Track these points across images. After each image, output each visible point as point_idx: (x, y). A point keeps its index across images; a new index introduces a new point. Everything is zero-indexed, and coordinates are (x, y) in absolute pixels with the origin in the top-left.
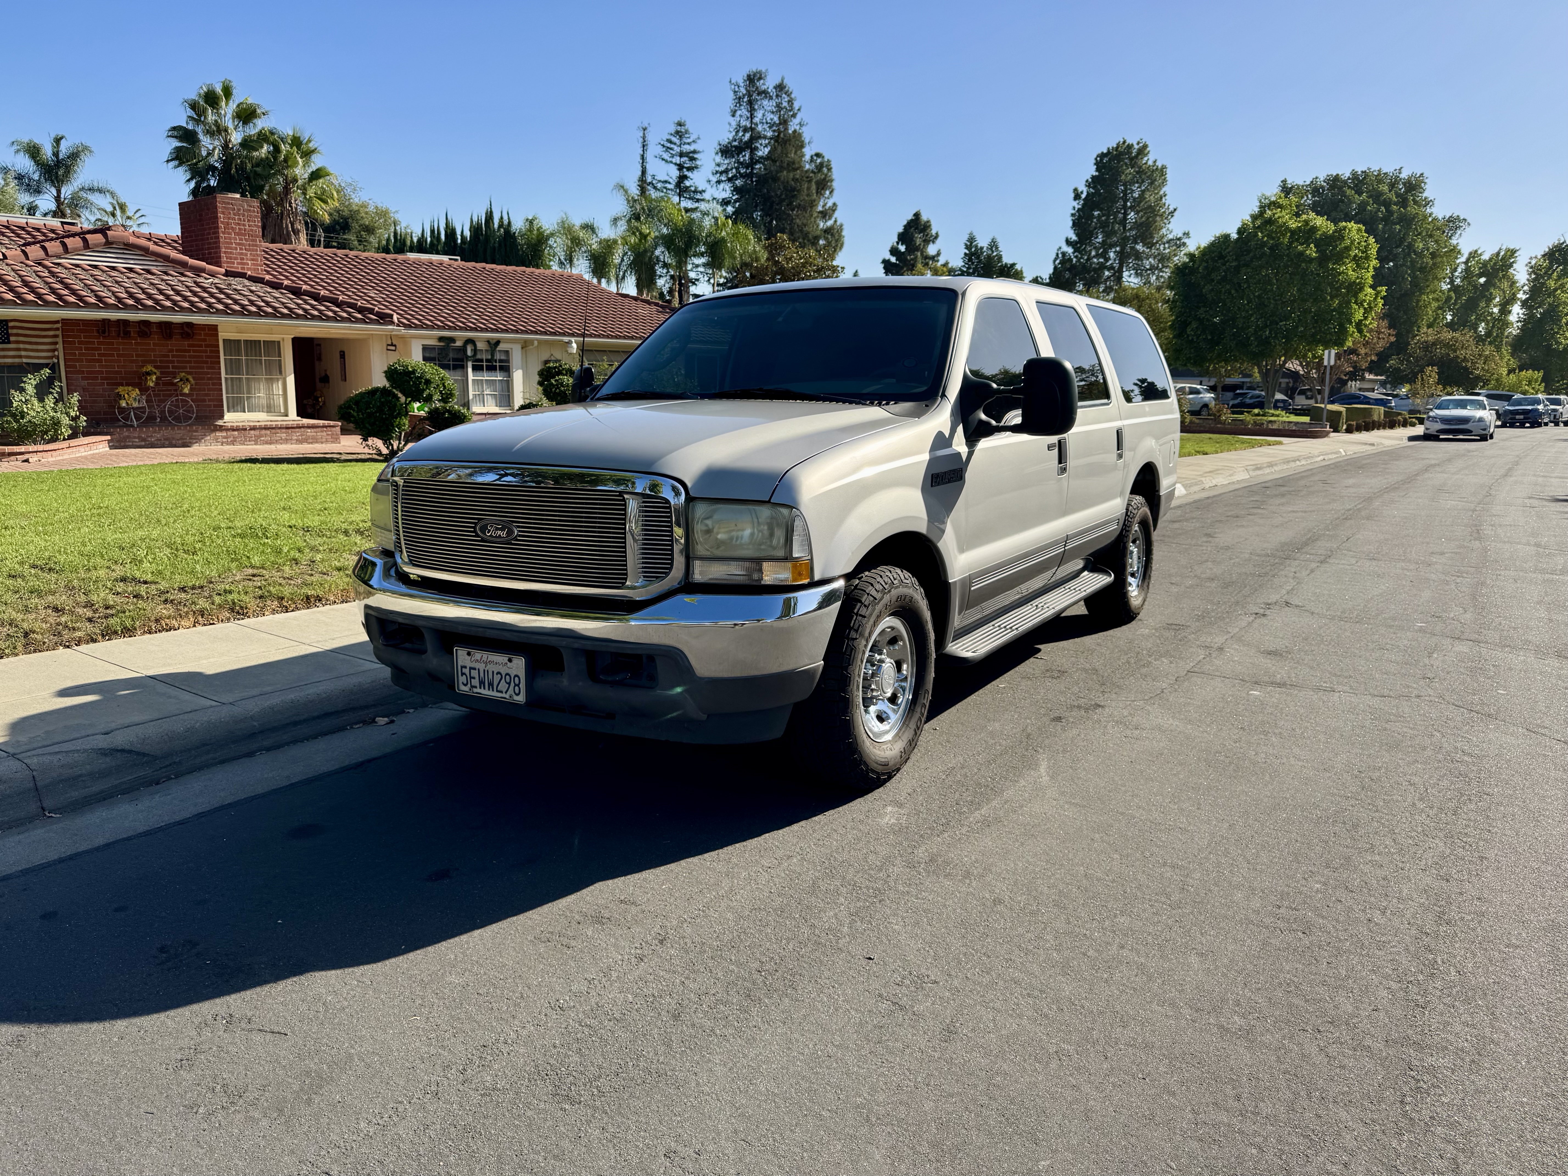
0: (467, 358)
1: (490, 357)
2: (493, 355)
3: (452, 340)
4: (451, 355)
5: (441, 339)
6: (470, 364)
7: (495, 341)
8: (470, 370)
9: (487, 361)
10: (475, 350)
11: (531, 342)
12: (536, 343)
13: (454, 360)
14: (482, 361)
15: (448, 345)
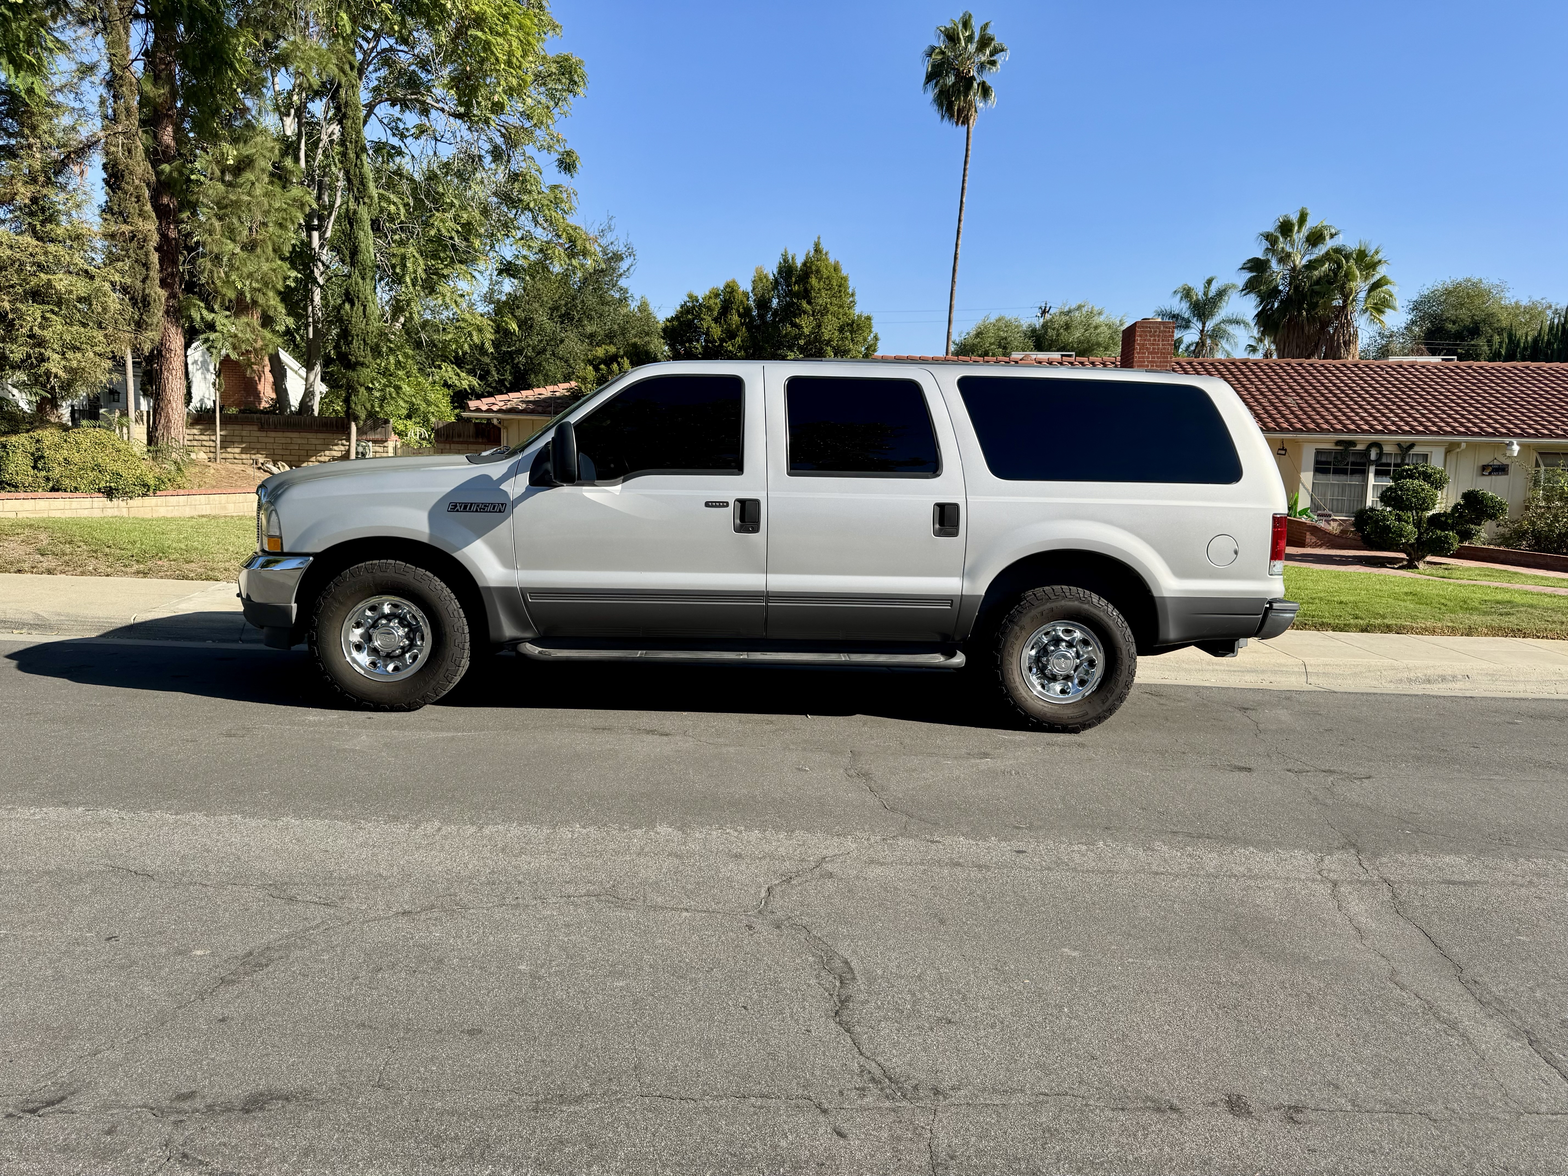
0: (1371, 463)
1: (1399, 461)
2: (1403, 459)
3: (1353, 443)
4: (1351, 459)
5: (1339, 443)
6: (1372, 469)
7: (1408, 444)
8: (1371, 476)
9: (1396, 465)
10: (1380, 454)
11: (1458, 444)
12: (1464, 445)
13: (1353, 464)
14: (1389, 465)
15: (1346, 449)
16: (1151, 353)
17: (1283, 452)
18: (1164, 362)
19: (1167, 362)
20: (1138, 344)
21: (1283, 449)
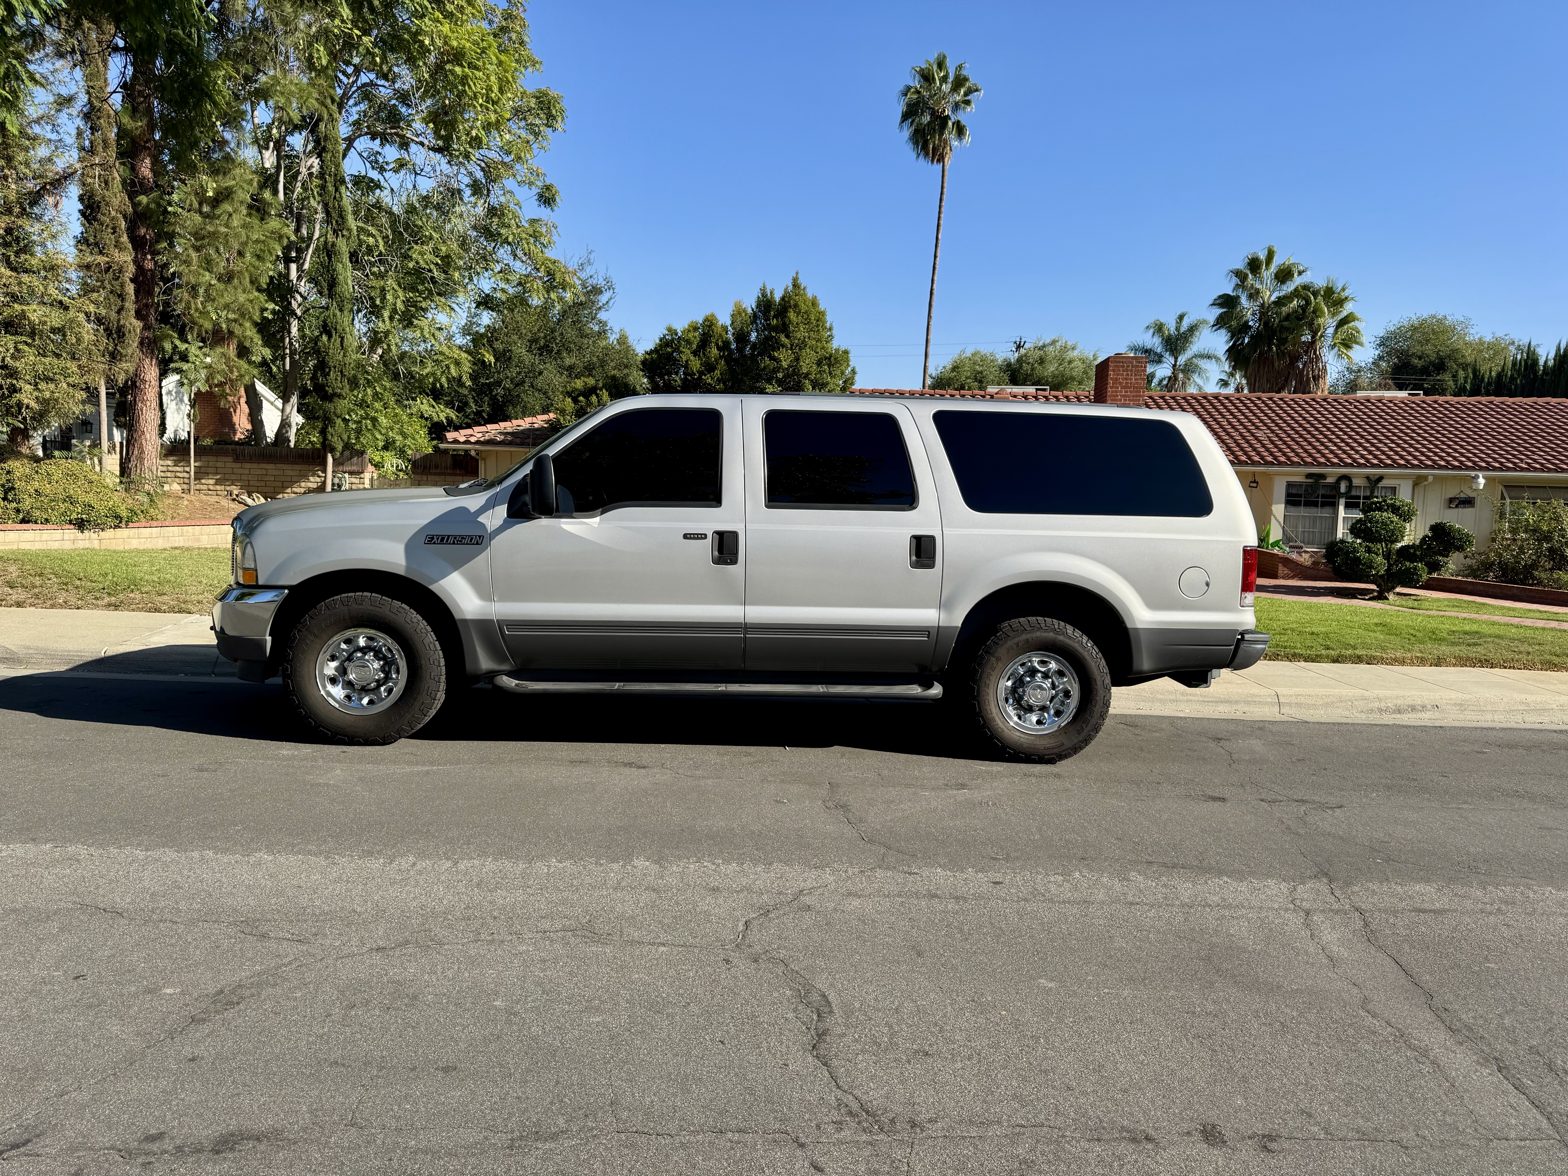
0: (1341, 495)
1: (1368, 494)
2: (1372, 492)
3: (1323, 476)
4: (1321, 492)
5: (1309, 476)
6: (1342, 501)
7: (1377, 477)
8: (1341, 508)
9: (1365, 498)
10: (1350, 487)
11: (1425, 478)
12: (1431, 479)
13: (1323, 496)
14: (1358, 497)
15: (1317, 482)
16: (1124, 387)
17: (1255, 485)
18: (1137, 396)
19: (1140, 396)
20: (1112, 379)
21: (1255, 482)
